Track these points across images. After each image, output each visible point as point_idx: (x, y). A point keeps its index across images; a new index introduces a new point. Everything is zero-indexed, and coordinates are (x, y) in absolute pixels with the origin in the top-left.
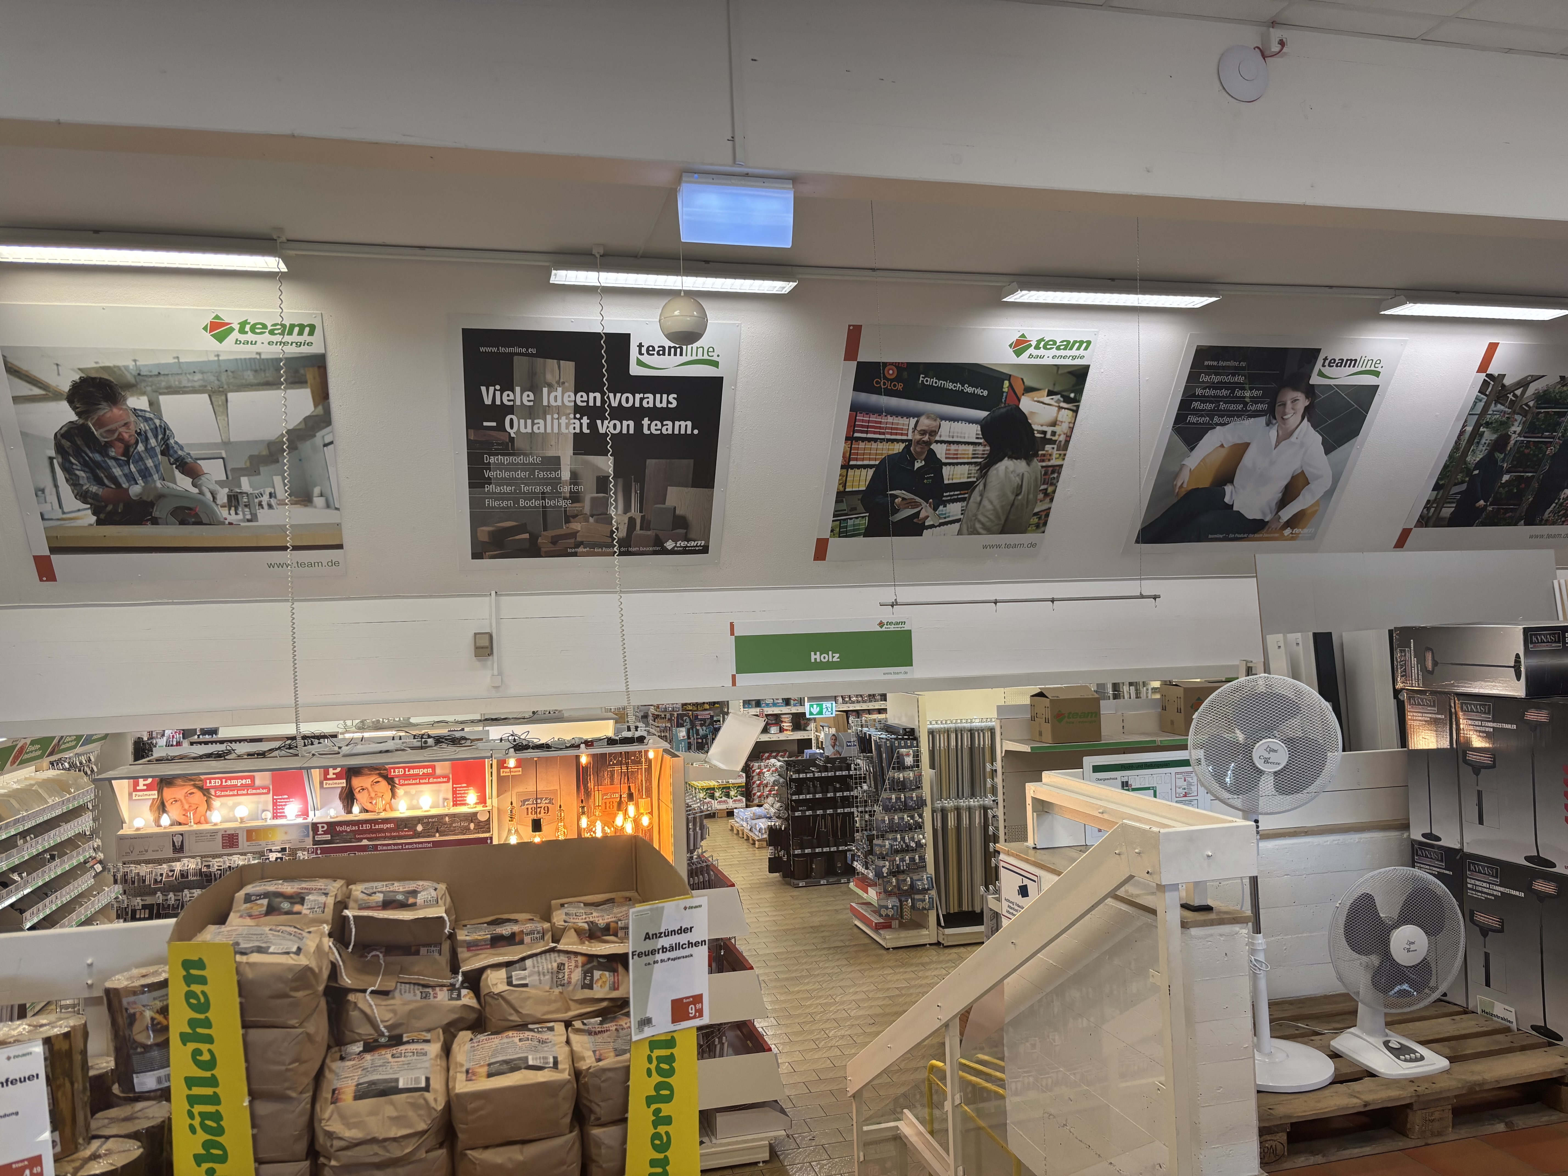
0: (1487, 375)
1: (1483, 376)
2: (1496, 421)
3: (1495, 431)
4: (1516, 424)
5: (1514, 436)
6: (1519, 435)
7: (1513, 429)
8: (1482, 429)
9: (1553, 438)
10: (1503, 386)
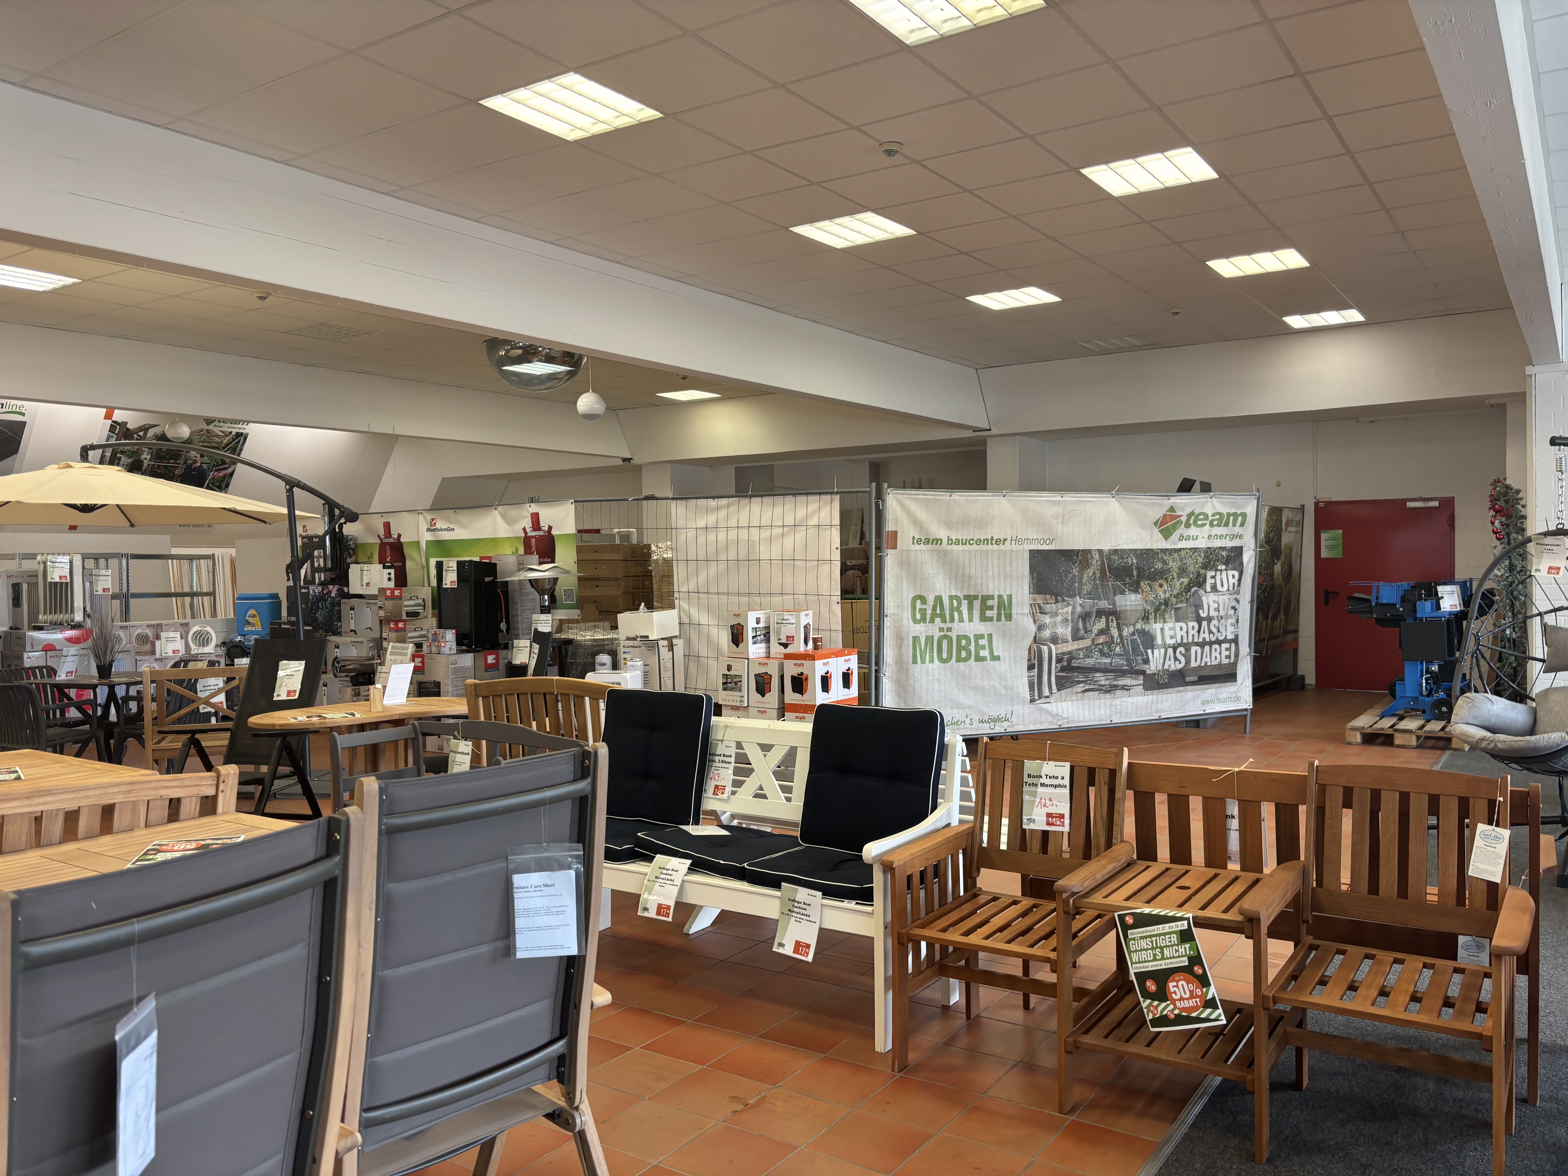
0: (113, 421)
1: (109, 422)
2: (129, 451)
3: (129, 456)
4: (145, 453)
5: (145, 461)
6: (150, 460)
7: (143, 456)
8: (118, 455)
9: (178, 464)
10: (128, 429)
